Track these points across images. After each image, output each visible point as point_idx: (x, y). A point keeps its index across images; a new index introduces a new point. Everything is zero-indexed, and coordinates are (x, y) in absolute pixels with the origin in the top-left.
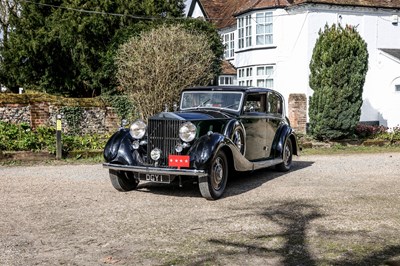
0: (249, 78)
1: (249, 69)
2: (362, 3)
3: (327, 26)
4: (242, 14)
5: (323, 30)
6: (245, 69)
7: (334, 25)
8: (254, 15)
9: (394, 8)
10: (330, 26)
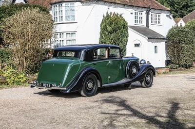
0: (61, 39)
1: (61, 34)
2: (118, 2)
3: (107, 13)
4: (56, 3)
5: (105, 15)
6: (59, 34)
7: (111, 13)
8: (64, 4)
9: (131, 6)
10: (109, 13)
